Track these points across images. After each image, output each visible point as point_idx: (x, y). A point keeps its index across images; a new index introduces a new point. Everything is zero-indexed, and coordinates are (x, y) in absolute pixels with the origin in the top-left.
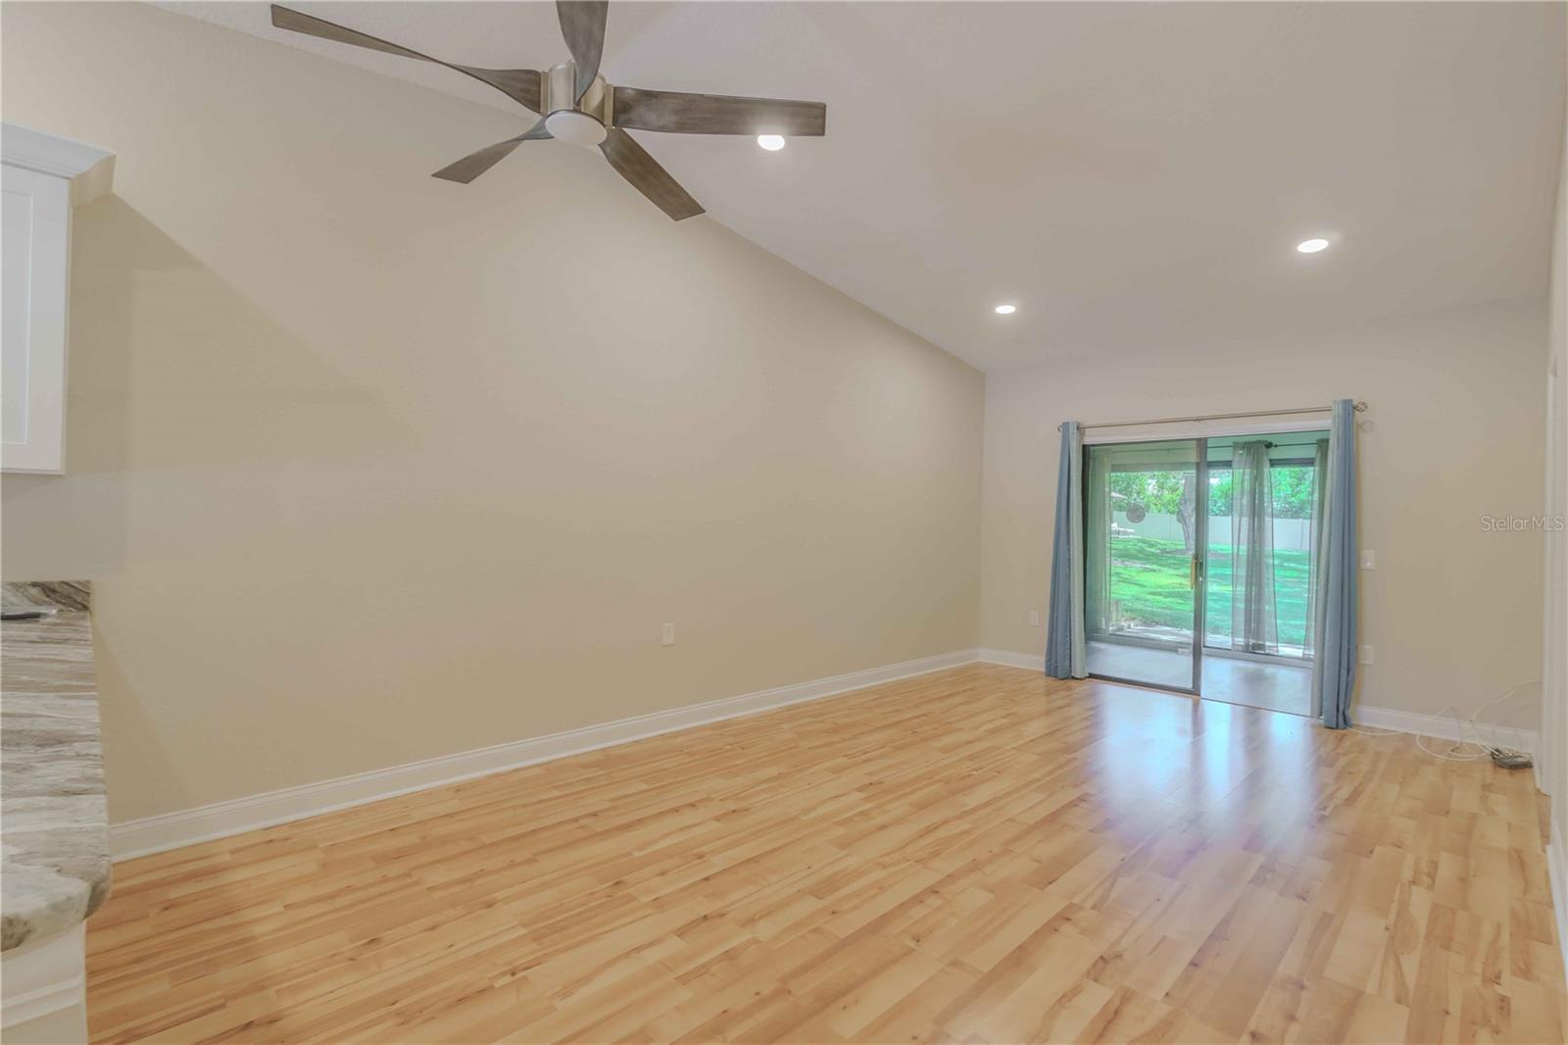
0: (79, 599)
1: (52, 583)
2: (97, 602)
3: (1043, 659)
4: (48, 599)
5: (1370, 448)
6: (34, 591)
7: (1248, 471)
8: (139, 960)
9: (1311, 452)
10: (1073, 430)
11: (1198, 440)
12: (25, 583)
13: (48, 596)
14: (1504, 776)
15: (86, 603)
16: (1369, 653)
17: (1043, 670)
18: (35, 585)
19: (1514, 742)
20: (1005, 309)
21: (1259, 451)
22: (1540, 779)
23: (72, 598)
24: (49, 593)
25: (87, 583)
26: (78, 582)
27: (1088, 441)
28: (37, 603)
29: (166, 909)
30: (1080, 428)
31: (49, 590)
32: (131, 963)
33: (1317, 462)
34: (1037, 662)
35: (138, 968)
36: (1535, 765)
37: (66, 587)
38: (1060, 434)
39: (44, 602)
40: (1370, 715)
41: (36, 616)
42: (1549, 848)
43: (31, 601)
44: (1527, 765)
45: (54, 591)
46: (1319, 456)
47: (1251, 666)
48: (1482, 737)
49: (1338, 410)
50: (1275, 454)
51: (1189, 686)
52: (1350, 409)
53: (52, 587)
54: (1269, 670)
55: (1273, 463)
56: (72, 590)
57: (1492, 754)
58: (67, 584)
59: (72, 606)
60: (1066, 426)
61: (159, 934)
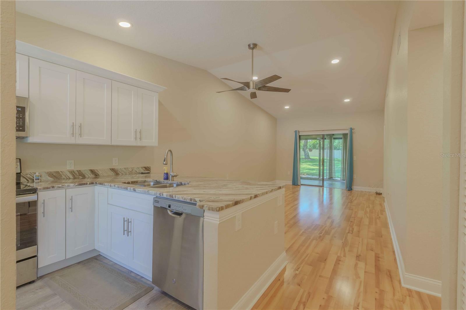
1: (146, 167)
3: (291, 182)
5: (354, 136)
7: (329, 140)
9: (341, 136)
10: (297, 132)
11: (323, 135)
14: (378, 196)
16: (355, 176)
17: (292, 184)
18: (144, 167)
19: (380, 190)
20: (287, 107)
21: (332, 137)
22: (383, 195)
24: (146, 169)
25: (150, 167)
27: (300, 134)
30: (299, 132)
33: (343, 139)
34: (290, 183)
36: (382, 194)
37: (148, 168)
38: (295, 133)
40: (355, 188)
42: (385, 203)
43: (144, 170)
44: (381, 194)
46: (343, 137)
47: (330, 182)
48: (374, 190)
49: (350, 129)
50: (334, 137)
51: (322, 185)
52: (351, 129)
54: (334, 182)
55: (334, 139)
57: (376, 192)
60: (296, 131)
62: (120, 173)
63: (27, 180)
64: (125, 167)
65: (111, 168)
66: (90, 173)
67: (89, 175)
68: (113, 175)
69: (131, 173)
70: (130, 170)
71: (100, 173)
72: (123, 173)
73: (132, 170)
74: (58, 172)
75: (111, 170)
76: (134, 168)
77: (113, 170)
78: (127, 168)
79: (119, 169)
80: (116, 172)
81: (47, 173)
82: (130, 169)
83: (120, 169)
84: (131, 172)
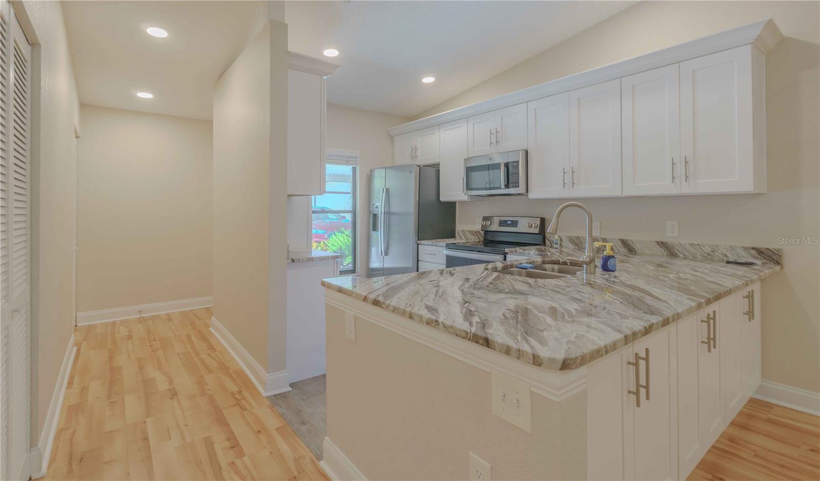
0: (775, 258)
1: (761, 248)
2: (786, 261)
4: (759, 256)
6: (753, 252)
8: (782, 466)
12: (749, 247)
13: (760, 255)
15: (779, 261)
18: (753, 248)
23: (772, 257)
24: (760, 253)
25: (779, 250)
26: (774, 249)
28: (755, 258)
29: (812, 450)
31: (760, 252)
32: (777, 464)
35: (777, 469)
37: (768, 251)
39: (758, 257)
41: (751, 264)
43: (751, 256)
45: (762, 253)
53: (761, 250)
56: (771, 253)
58: (769, 249)
59: (771, 261)
61: (800, 461)
62: (679, 253)
63: (551, 243)
64: (694, 243)
65: (659, 241)
66: (620, 245)
67: (619, 248)
68: (664, 255)
69: (710, 257)
70: (708, 250)
71: (637, 247)
72: (687, 253)
73: (712, 251)
74: (578, 238)
75: (659, 245)
76: (717, 246)
77: (662, 244)
78: (699, 245)
79: (677, 246)
80: (670, 251)
81: (568, 237)
82: (707, 248)
83: (681, 245)
84: (709, 255)
